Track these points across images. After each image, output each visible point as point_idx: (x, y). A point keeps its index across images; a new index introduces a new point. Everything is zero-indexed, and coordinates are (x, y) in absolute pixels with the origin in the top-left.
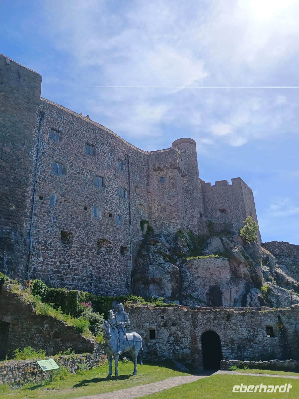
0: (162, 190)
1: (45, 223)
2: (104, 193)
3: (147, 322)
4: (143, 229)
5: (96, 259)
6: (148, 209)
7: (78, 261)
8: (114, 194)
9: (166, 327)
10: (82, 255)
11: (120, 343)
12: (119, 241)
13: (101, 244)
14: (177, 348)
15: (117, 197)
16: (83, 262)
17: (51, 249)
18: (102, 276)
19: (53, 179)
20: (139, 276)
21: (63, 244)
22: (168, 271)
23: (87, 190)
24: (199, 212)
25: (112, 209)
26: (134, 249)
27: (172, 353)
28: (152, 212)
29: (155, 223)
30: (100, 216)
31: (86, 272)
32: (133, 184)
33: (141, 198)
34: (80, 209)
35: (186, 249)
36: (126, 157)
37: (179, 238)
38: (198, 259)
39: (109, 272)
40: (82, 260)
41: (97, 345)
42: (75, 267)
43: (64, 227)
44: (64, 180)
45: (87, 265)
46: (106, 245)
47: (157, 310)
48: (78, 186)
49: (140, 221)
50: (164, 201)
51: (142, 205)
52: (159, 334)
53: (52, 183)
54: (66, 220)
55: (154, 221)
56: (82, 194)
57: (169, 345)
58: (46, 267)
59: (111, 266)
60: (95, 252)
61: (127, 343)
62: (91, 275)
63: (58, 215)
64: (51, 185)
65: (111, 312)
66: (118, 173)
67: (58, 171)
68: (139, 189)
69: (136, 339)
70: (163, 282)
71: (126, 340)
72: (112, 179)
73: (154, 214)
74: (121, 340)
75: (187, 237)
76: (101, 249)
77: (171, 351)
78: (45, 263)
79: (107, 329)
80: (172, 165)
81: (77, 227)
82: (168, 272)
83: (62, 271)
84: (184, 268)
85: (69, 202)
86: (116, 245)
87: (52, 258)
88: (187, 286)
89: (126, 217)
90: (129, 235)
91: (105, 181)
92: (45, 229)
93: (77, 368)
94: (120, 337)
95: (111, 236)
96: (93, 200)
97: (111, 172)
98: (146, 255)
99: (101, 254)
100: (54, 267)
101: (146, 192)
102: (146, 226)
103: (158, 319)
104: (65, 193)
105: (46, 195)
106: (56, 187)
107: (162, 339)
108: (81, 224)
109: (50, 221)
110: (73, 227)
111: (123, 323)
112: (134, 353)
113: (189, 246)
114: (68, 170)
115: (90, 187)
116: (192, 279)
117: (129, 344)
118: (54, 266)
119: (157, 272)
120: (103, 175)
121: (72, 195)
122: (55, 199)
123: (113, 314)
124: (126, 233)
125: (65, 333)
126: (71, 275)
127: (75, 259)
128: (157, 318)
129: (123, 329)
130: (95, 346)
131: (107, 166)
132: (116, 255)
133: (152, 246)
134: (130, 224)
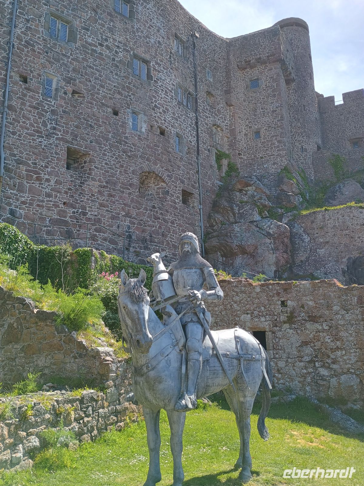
0: (252, 100)
1: (33, 128)
2: (151, 90)
3: (247, 314)
4: (220, 167)
5: (138, 205)
6: (229, 134)
7: (101, 205)
8: (168, 96)
9: (293, 325)
10: (110, 195)
11: (190, 363)
12: (180, 180)
13: (146, 182)
14: (324, 372)
15: (175, 103)
16: (112, 209)
17: (47, 179)
18: (148, 237)
19: (49, 46)
20: (214, 242)
21: (72, 171)
22: (269, 233)
23: (118, 80)
24: (316, 143)
25: (165, 121)
26: (205, 198)
27: (309, 384)
28: (235, 138)
29: (241, 158)
30: (143, 130)
31: (118, 227)
32: (202, 88)
33: (216, 115)
34: (104, 111)
35: (299, 200)
36: (190, 37)
37: (285, 180)
38: (325, 211)
39: (162, 231)
40: (109, 205)
41: (119, 365)
42: (96, 216)
43: (73, 139)
44: (71, 53)
45: (120, 216)
46: (156, 186)
47: (270, 287)
48: (99, 68)
49: (216, 154)
50: (257, 119)
51: (218, 126)
52: (277, 340)
53: (47, 53)
54: (77, 127)
55: (239, 154)
56: (108, 85)
57: (302, 364)
58: (37, 211)
59: (164, 220)
60: (135, 192)
61: (217, 364)
62: (127, 234)
63: (59, 116)
64: (44, 57)
65: (157, 260)
66: (175, 60)
67: (58, 35)
68: (212, 98)
69: (247, 350)
70: (259, 251)
71: (211, 352)
72: (164, 68)
73: (240, 142)
74: (193, 356)
75: (300, 179)
76: (147, 191)
77: (309, 380)
78: (35, 203)
79: (136, 307)
80: (271, 56)
81: (97, 142)
82: (269, 235)
83: (70, 221)
84: (298, 229)
85: (82, 95)
86: (173, 185)
87: (48, 195)
88: (303, 259)
89: (191, 142)
90: (198, 172)
91: (152, 69)
92: (33, 140)
93: (38, 444)
94: (189, 343)
95: (165, 169)
96: (128, 99)
97: (162, 55)
98: (228, 208)
99: (146, 198)
100: (55, 213)
101: (225, 104)
102: (225, 162)
103: (272, 307)
104: (74, 76)
105: (35, 74)
106: (55, 62)
107: (284, 352)
108: (107, 140)
109: (44, 124)
110: (91, 142)
111: (199, 294)
112: (242, 399)
113: (303, 195)
114: (79, 36)
115: (122, 74)
116: (313, 246)
117: (223, 369)
118: (53, 211)
119: (248, 235)
120: (147, 57)
121: (89, 84)
122: (54, 86)
123: (162, 267)
124: (191, 168)
125: (32, 330)
126: (90, 230)
127: (97, 202)
128: (270, 305)
129: (201, 316)
130: (113, 367)
131: (155, 43)
132: (175, 203)
133: (238, 194)
134: (198, 154)
